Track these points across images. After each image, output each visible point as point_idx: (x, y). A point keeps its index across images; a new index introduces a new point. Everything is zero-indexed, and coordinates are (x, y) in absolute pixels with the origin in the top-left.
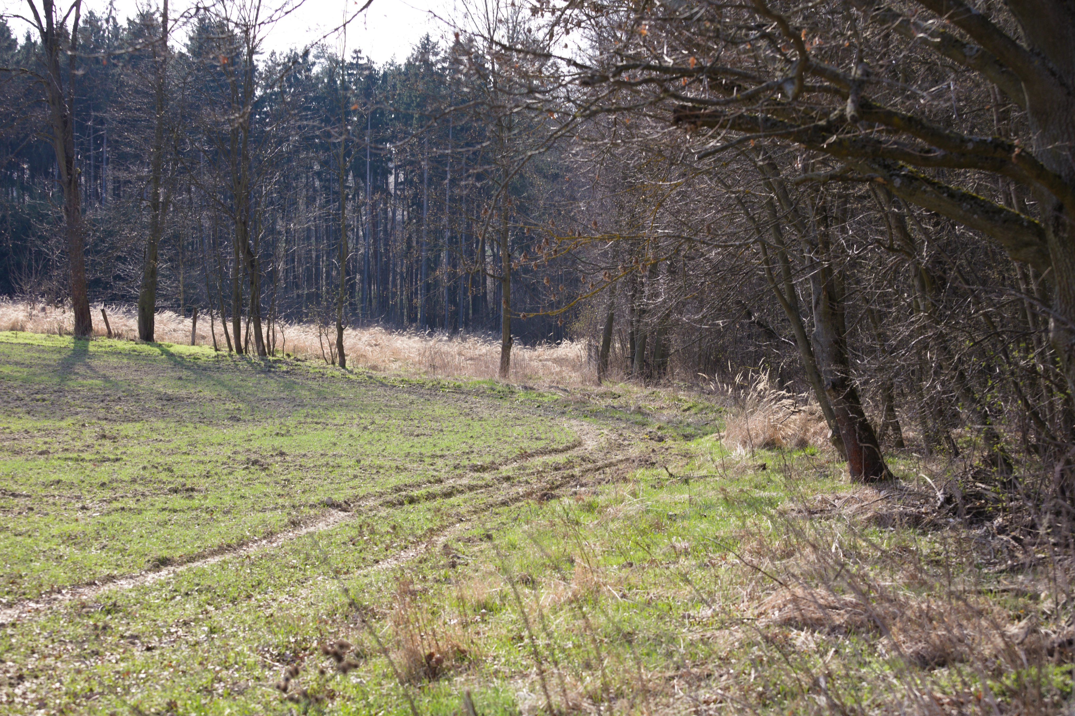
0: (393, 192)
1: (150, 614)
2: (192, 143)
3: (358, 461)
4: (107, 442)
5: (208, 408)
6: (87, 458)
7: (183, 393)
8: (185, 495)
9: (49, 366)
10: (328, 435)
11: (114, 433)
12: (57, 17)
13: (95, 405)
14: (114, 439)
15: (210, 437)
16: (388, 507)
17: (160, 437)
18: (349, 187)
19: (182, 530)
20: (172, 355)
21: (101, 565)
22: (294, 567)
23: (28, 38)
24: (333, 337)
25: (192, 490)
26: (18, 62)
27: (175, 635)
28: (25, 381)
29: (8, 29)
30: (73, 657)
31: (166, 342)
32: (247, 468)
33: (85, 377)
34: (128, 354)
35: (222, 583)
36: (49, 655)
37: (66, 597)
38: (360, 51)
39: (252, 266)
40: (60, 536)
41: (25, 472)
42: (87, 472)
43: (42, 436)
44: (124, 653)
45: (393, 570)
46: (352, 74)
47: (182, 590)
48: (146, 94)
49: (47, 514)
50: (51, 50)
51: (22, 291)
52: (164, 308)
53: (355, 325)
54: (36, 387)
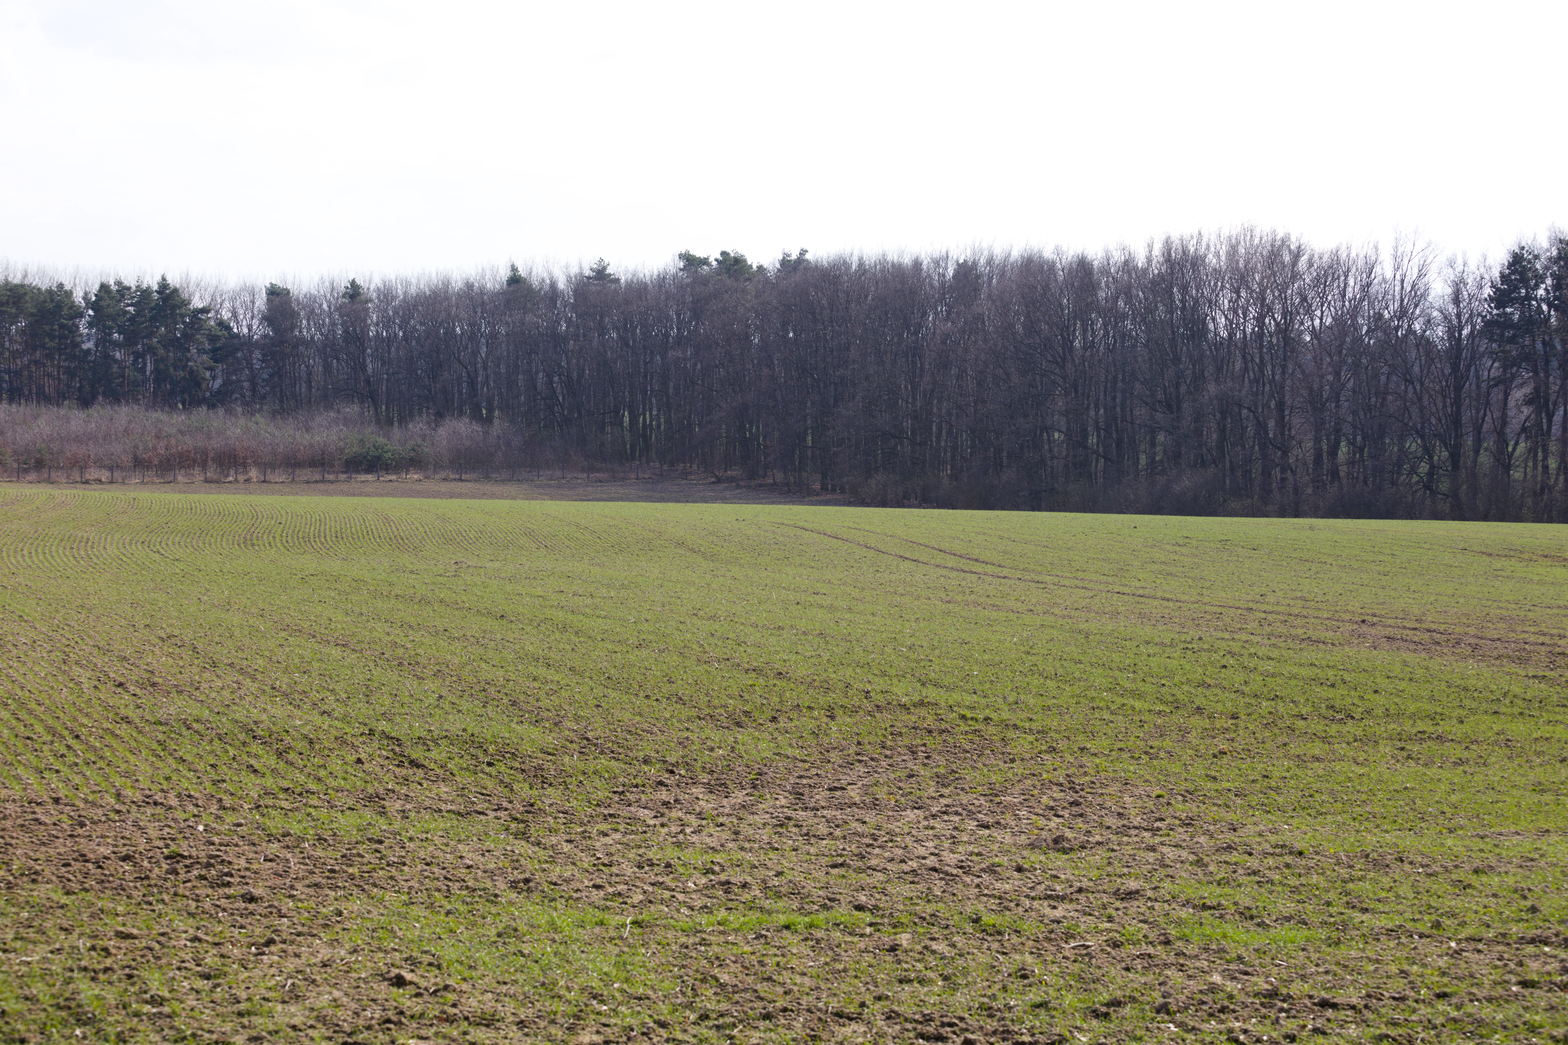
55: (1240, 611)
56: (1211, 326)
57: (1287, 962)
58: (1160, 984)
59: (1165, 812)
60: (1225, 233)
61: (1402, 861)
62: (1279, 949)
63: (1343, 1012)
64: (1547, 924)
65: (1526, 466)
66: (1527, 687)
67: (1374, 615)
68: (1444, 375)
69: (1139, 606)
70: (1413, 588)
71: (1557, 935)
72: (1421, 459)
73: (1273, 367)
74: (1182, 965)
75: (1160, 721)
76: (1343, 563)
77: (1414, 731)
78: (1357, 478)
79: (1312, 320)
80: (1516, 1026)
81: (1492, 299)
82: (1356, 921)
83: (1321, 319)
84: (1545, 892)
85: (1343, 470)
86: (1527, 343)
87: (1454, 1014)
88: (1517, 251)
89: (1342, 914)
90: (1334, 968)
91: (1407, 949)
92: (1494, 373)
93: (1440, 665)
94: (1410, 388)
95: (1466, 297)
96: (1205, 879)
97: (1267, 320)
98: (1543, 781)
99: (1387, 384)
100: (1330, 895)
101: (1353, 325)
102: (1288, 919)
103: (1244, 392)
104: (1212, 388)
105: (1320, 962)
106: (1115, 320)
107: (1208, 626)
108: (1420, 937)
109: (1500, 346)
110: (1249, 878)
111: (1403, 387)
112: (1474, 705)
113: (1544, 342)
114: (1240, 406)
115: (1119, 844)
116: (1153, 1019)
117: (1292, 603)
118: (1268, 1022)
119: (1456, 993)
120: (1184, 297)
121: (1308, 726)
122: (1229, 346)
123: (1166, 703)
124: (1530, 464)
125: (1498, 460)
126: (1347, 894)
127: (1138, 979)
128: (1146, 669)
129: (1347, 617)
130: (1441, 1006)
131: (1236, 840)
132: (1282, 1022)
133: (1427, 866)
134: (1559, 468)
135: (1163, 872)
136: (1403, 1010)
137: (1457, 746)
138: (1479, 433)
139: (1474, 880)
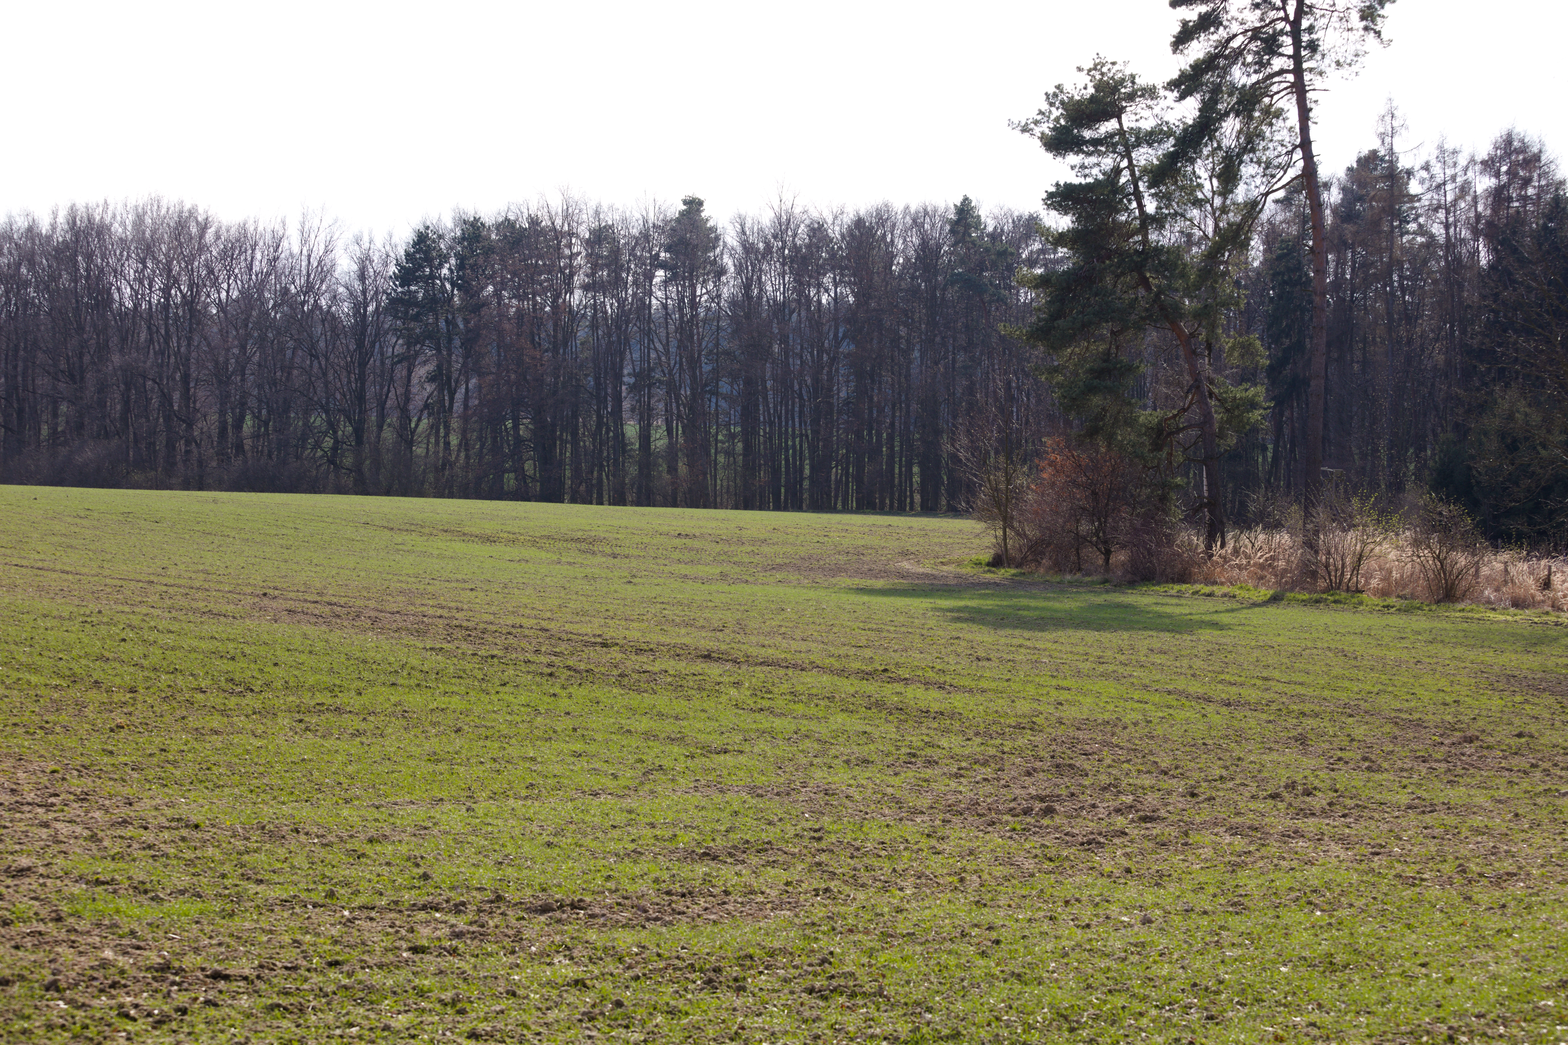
55: (141, 584)
56: (116, 296)
57: (180, 935)
58: (50, 962)
59: (60, 787)
60: (131, 203)
61: (298, 832)
62: (173, 923)
63: (235, 983)
64: (438, 890)
65: (428, 442)
66: (425, 659)
67: (276, 588)
68: (348, 350)
69: (38, 579)
70: (315, 561)
71: (447, 901)
72: (325, 434)
73: (179, 339)
74: (73, 942)
75: (56, 696)
76: (246, 537)
77: (313, 703)
78: (262, 452)
79: (219, 293)
80: (406, 991)
81: (397, 277)
82: (251, 892)
83: (228, 292)
84: (437, 859)
85: (248, 443)
86: (431, 321)
87: (346, 981)
88: (422, 230)
89: (237, 885)
90: (228, 940)
91: (301, 919)
92: (398, 350)
93: (340, 637)
94: (316, 364)
95: (372, 274)
96: (99, 854)
97: (173, 292)
98: (438, 751)
99: (292, 358)
100: (225, 867)
101: (259, 299)
102: (182, 892)
103: (149, 364)
104: (116, 359)
105: (213, 934)
106: (18, 288)
107: (108, 599)
108: (314, 907)
109: (404, 324)
110: (144, 853)
111: (308, 362)
112: (372, 677)
113: (447, 321)
114: (145, 378)
115: (11, 821)
116: (42, 997)
117: (194, 576)
118: (159, 996)
119: (348, 961)
120: (88, 266)
121: (207, 699)
122: (134, 317)
123: (63, 677)
124: (433, 440)
125: (401, 436)
126: (243, 866)
127: (27, 957)
128: (43, 643)
129: (249, 590)
130: (333, 974)
131: (132, 814)
132: (173, 995)
133: (323, 836)
134: (460, 445)
135: (56, 848)
136: (295, 979)
137: (355, 718)
138: (383, 409)
139: (368, 849)
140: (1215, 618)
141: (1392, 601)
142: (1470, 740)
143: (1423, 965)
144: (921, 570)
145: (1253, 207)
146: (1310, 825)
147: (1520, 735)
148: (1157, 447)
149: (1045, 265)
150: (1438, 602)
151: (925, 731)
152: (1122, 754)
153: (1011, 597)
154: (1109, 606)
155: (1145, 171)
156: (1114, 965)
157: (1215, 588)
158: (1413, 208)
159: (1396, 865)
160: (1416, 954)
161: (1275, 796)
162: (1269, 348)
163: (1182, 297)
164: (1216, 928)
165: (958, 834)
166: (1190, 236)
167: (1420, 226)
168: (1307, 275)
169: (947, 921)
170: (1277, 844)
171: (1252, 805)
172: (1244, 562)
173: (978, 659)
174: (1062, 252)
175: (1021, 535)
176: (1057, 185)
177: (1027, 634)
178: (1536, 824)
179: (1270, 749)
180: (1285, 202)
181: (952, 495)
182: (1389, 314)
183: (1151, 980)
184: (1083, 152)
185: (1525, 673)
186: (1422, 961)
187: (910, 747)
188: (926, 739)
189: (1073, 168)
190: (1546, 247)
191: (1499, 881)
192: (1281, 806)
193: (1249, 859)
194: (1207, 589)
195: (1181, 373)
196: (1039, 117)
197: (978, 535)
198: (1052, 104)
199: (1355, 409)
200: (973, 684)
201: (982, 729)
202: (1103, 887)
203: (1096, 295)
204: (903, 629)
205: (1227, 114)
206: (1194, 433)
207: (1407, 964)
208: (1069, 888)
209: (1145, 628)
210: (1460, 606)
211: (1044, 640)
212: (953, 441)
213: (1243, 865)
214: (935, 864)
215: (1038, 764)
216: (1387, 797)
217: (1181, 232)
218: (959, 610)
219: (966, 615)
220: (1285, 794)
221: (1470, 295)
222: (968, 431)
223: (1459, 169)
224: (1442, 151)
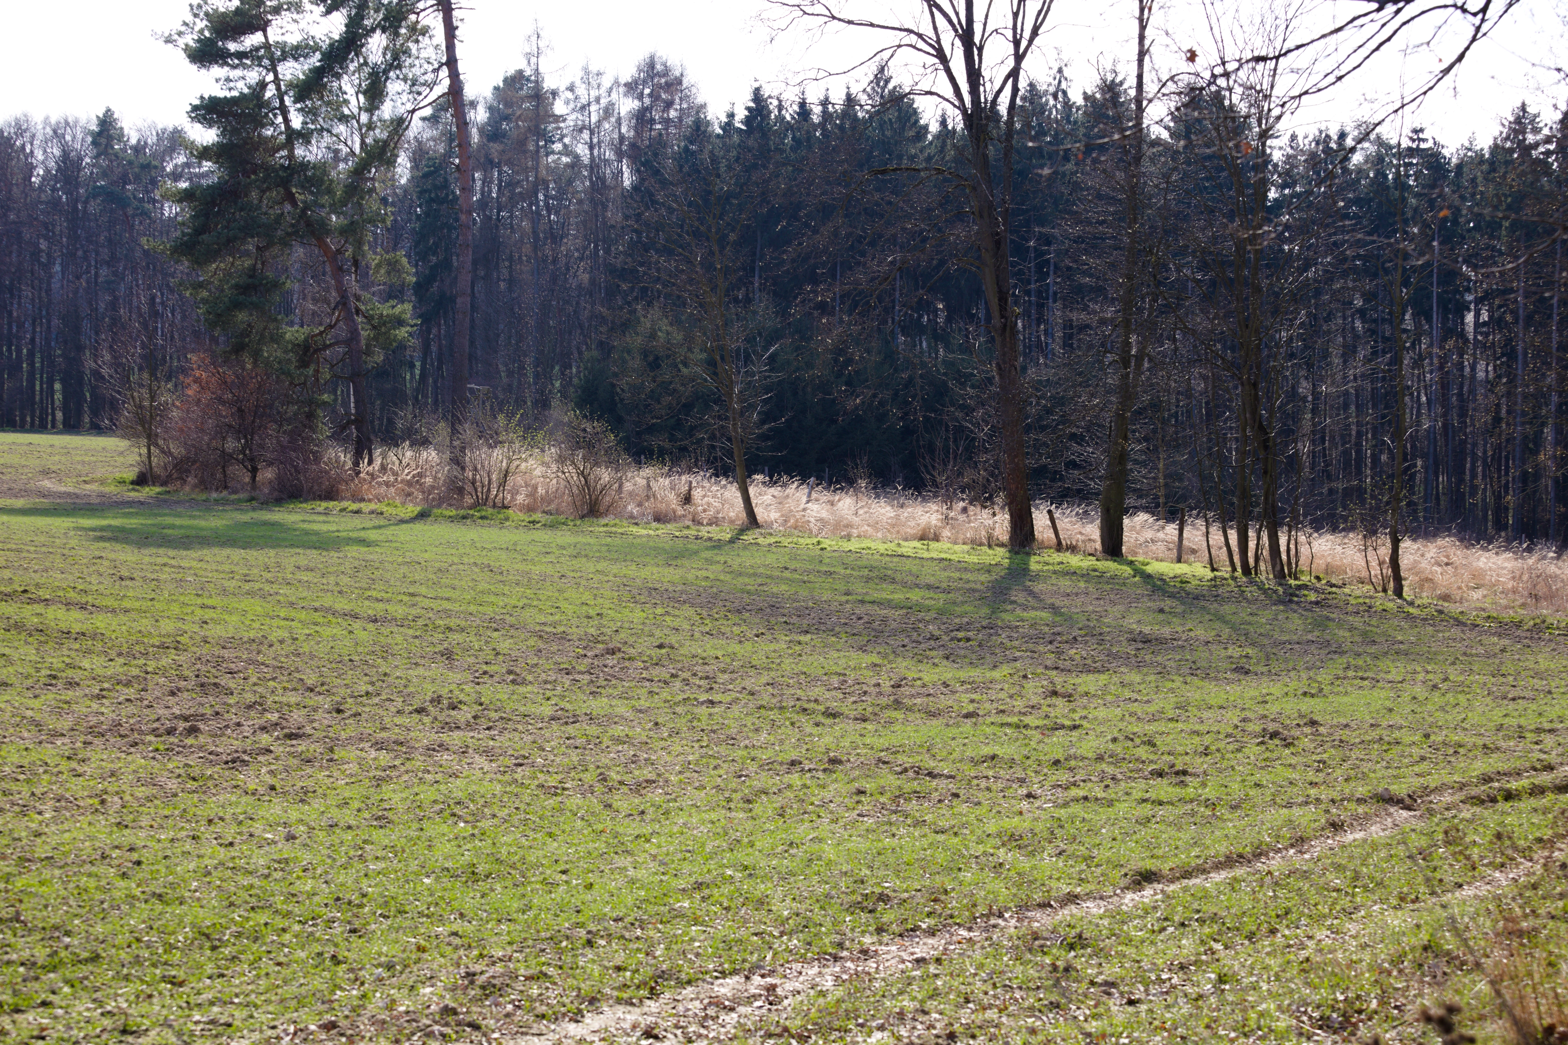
0: (1471, 337)
1: (1130, 951)
2: (1178, 270)
3: (1427, 736)
4: (1060, 702)
5: (1202, 655)
6: (1032, 725)
7: (1166, 631)
8: (1175, 780)
9: (974, 590)
10: (1380, 697)
11: (1069, 689)
12: (987, 91)
13: (1041, 648)
14: (1069, 697)
15: (1207, 697)
16: (1473, 805)
17: (1135, 696)
18: (1405, 331)
19: (1172, 831)
20: (1148, 577)
21: (1058, 879)
22: (1338, 891)
23: (943, 123)
24: (1385, 551)
25: (1185, 773)
26: (929, 159)
27: (1168, 984)
28: (941, 612)
29: (915, 112)
30: (1024, 1009)
31: (1141, 559)
32: (1262, 743)
33: (1025, 608)
34: (1086, 575)
35: (1233, 911)
36: (990, 1006)
37: (1010, 924)
38: (1422, 130)
39: (1266, 448)
40: (999, 835)
41: (945, 743)
42: (1033, 744)
43: (967, 691)
44: (1096, 1006)
45: (1482, 899)
46: (1411, 164)
47: (1176, 918)
48: (1113, 200)
49: (979, 803)
50: (978, 139)
51: (935, 485)
52: (1137, 509)
53: (1416, 534)
54: (957, 621)
140: (362, 534)
141: (537, 516)
142: (612, 652)
143: (564, 872)
144: (63, 489)
145: (399, 124)
146: (455, 738)
147: (661, 646)
148: (304, 363)
149: (190, 179)
150: (582, 517)
151: (66, 652)
152: (268, 672)
153: (156, 515)
154: (255, 524)
155: (291, 85)
156: (256, 882)
157: (362, 505)
158: (559, 128)
159: (539, 775)
160: (556, 861)
161: (420, 711)
162: (416, 266)
163: (329, 214)
164: (360, 842)
165: (99, 756)
166: (336, 152)
167: (565, 146)
168: (453, 193)
169: (87, 844)
170: (422, 758)
171: (398, 720)
172: (392, 479)
173: (121, 579)
174: (207, 165)
175: (167, 453)
176: (202, 98)
177: (171, 553)
178: (675, 733)
179: (416, 664)
180: (433, 120)
181: (95, 413)
182: (535, 233)
183: (294, 895)
184: (228, 65)
185: (666, 585)
186: (563, 868)
187: (50, 668)
188: (67, 660)
189: (217, 81)
190: (686, 169)
191: (639, 788)
192: (427, 720)
193: (394, 774)
194: (355, 506)
195: (327, 289)
196: (183, 29)
197: (122, 453)
198: (196, 15)
199: (501, 326)
200: (116, 604)
201: (125, 649)
202: (247, 804)
203: (242, 210)
204: (44, 549)
205: (373, 30)
206: (340, 349)
207: (548, 872)
208: (211, 808)
209: (292, 546)
210: (603, 521)
211: (189, 558)
212: (95, 357)
213: (388, 779)
214: (76, 787)
215: (183, 684)
216: (532, 709)
217: (328, 148)
218: (102, 529)
219: (109, 534)
220: (431, 708)
221: (614, 215)
222: (111, 347)
223: (603, 91)
224: (587, 72)
